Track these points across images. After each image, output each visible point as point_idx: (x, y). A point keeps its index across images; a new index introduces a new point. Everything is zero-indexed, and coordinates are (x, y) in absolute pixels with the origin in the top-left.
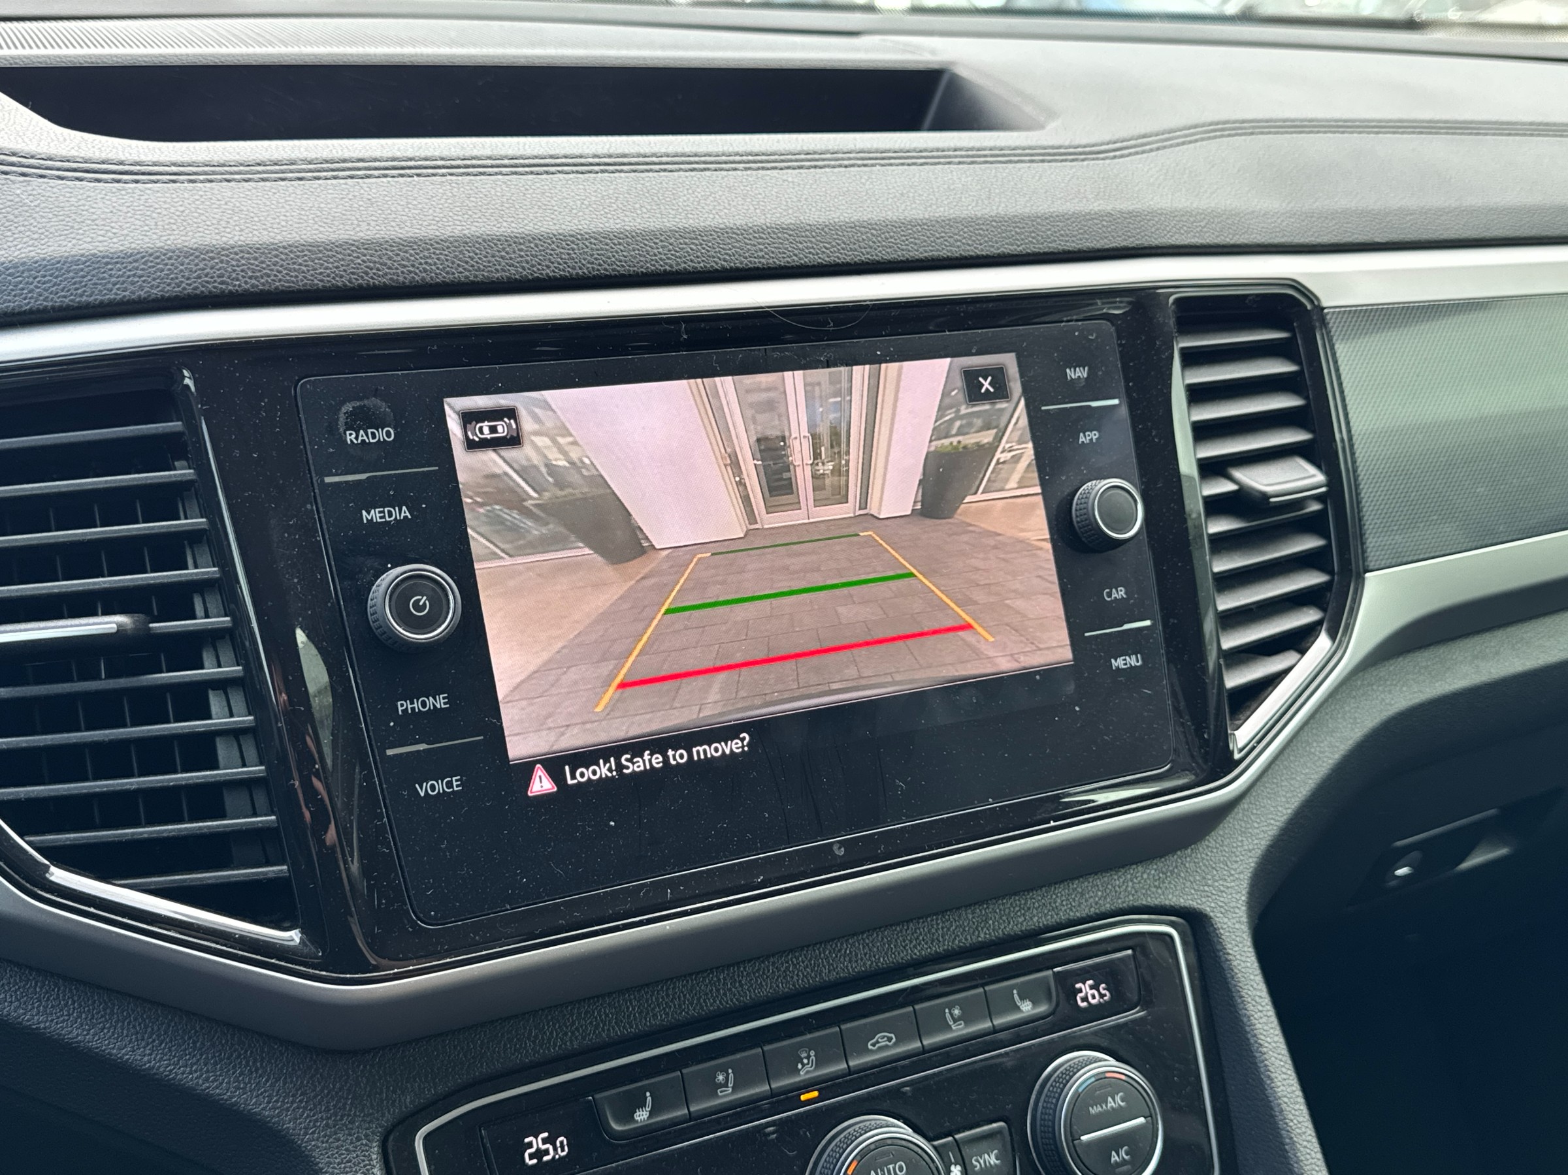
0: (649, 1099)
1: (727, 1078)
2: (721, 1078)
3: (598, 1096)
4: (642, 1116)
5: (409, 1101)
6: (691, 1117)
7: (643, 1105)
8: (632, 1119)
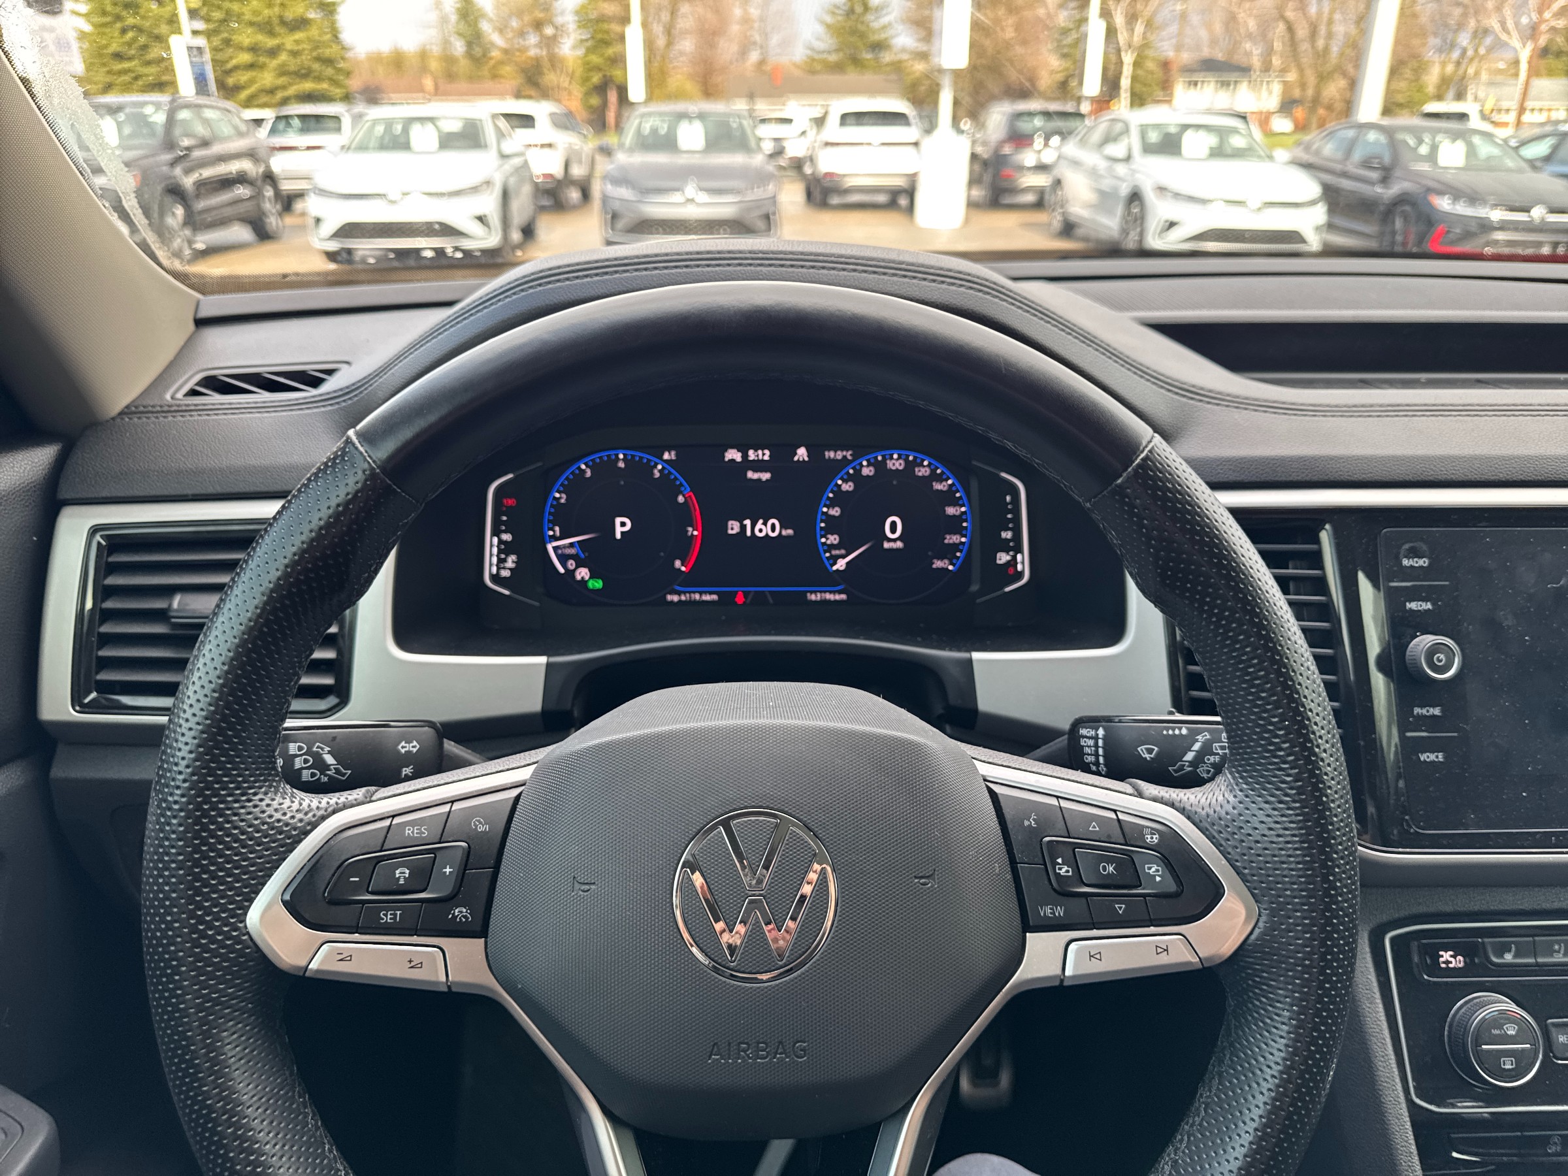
0: (1513, 949)
1: (1560, 948)
2: (1557, 947)
3: (1486, 940)
4: (1509, 957)
5: (1385, 918)
6: (1537, 964)
7: (1510, 951)
8: (1502, 957)
